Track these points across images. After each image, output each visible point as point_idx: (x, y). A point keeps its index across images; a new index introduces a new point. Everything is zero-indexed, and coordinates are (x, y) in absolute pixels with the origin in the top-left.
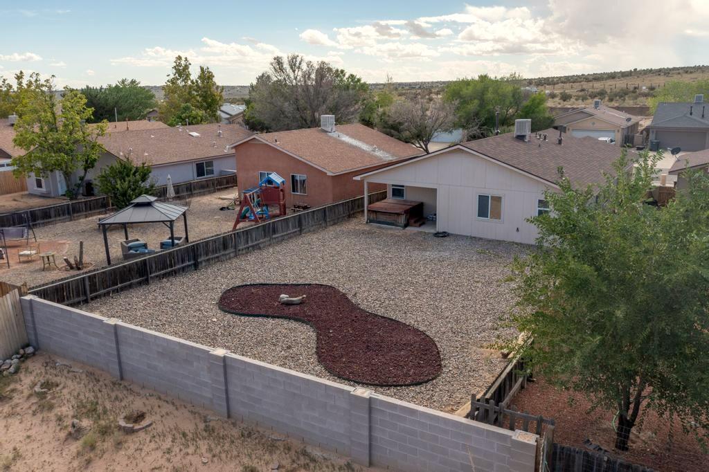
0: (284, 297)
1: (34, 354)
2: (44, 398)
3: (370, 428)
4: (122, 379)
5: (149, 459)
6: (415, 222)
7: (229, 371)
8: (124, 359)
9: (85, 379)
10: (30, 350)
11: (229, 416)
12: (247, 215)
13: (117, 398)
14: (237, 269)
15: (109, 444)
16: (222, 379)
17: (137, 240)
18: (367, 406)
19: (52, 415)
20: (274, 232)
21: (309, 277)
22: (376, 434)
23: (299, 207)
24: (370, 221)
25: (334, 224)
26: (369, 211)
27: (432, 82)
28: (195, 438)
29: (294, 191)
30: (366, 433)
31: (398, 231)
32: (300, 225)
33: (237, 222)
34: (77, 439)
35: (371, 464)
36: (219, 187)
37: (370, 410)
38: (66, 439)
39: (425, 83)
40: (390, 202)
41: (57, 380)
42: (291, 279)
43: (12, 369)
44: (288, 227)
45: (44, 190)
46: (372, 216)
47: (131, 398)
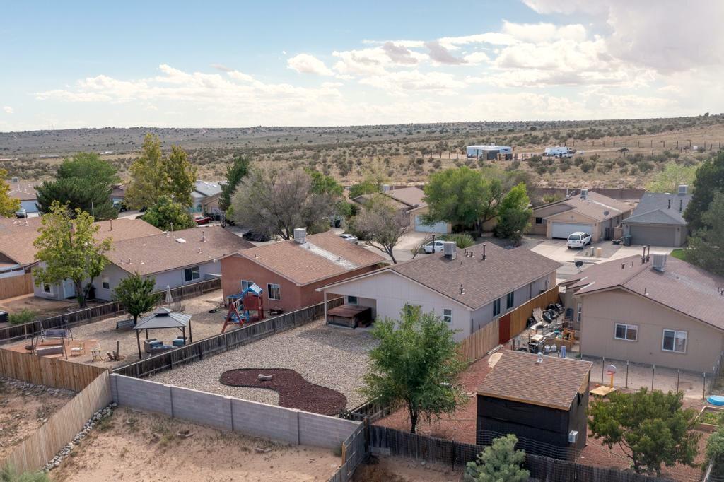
0: (261, 376)
1: (117, 407)
2: (133, 427)
3: (299, 427)
4: (173, 417)
5: (195, 448)
6: (363, 324)
7: (233, 406)
8: (175, 406)
9: (152, 418)
10: (115, 405)
11: (233, 430)
12: (233, 317)
13: (172, 425)
14: (230, 359)
15: (173, 443)
16: (230, 410)
17: (155, 339)
18: (296, 415)
19: (140, 433)
20: (254, 332)
21: (279, 364)
22: (301, 429)
23: (274, 311)
24: (329, 323)
25: (301, 325)
26: (328, 315)
27: (459, 124)
28: (217, 439)
29: (270, 297)
30: (296, 428)
31: (349, 331)
32: (274, 326)
33: (226, 325)
34: (156, 442)
35: (299, 444)
36: (205, 290)
37: (298, 418)
38: (150, 443)
39: (449, 124)
40: (345, 308)
41: (137, 418)
42: (266, 366)
43: (109, 414)
44: (265, 328)
45: (51, 294)
46: (331, 319)
47: (180, 425)
